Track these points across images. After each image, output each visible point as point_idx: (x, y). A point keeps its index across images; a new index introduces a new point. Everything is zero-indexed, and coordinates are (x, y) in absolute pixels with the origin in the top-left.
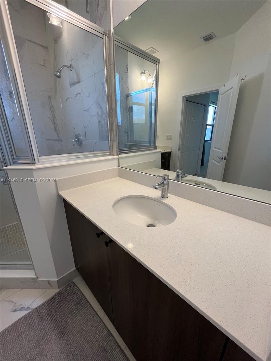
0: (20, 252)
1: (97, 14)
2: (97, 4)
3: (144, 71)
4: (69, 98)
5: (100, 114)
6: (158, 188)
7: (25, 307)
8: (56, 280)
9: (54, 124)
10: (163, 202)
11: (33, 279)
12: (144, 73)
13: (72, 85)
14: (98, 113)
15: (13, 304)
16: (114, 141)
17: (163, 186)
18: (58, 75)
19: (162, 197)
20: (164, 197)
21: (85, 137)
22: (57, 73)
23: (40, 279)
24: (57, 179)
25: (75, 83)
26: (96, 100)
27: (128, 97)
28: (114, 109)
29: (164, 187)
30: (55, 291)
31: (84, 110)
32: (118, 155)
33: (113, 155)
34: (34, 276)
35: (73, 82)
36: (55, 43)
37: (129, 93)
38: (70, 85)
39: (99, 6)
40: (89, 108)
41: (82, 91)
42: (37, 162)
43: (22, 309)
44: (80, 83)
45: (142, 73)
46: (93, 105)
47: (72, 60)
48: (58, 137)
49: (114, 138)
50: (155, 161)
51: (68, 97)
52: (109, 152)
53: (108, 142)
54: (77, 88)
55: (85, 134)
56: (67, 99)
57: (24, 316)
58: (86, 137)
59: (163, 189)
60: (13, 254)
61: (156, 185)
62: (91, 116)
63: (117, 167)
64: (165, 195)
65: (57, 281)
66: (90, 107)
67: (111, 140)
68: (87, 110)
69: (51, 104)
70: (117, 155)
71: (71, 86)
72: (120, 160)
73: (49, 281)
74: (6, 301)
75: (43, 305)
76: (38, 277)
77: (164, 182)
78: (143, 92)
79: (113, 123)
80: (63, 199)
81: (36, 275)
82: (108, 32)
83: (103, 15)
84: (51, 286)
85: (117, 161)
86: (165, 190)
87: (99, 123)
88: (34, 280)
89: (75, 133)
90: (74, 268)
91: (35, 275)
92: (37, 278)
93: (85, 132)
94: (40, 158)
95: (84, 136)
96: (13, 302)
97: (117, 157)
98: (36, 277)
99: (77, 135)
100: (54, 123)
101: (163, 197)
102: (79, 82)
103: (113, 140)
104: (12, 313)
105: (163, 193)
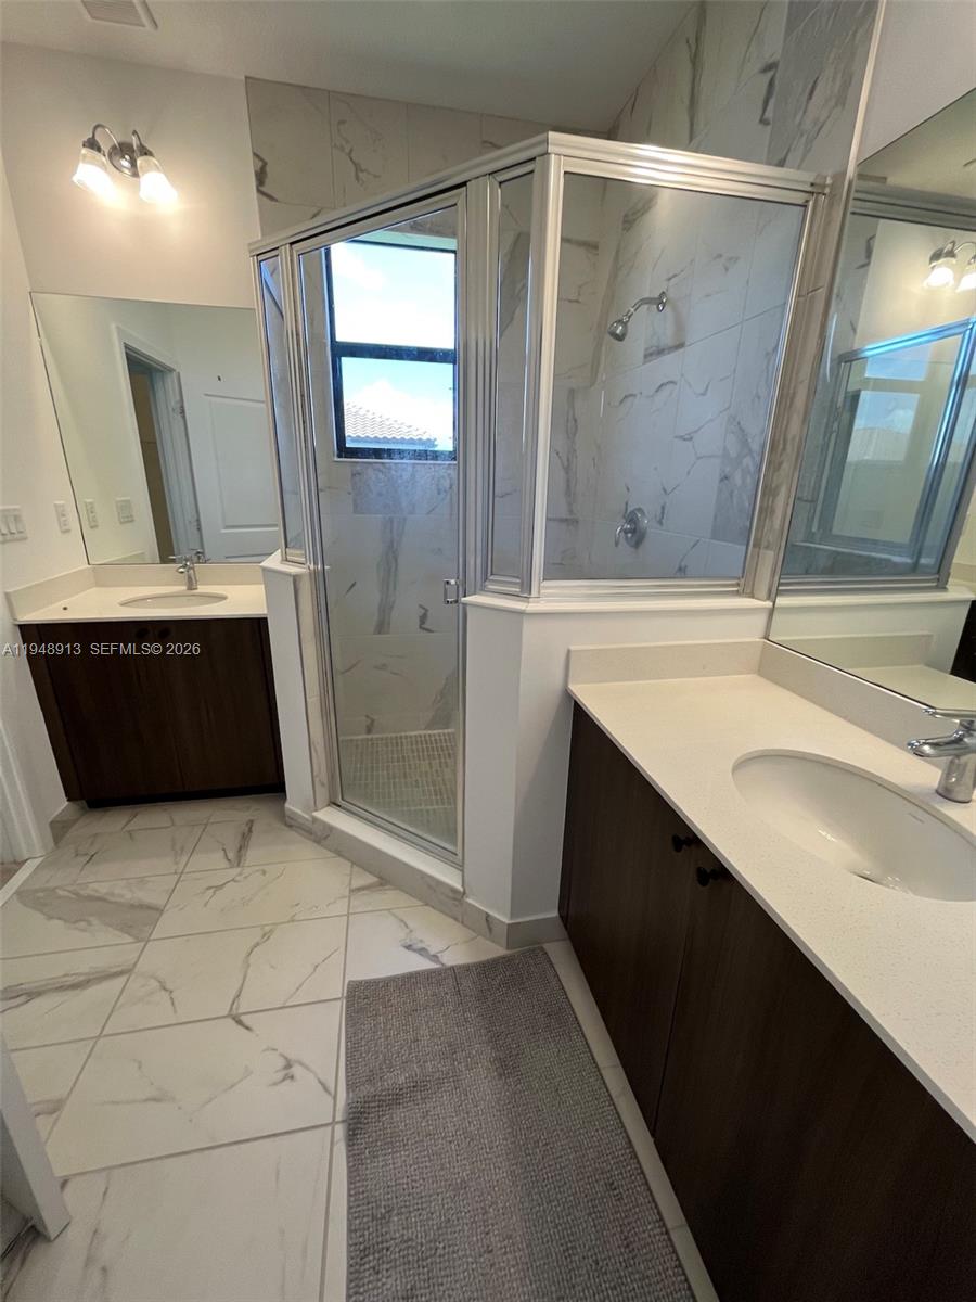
0: (428, 811)
1: (800, 124)
2: (808, 91)
3: (949, 247)
4: (631, 395)
5: (733, 453)
6: (928, 756)
7: (429, 949)
8: (506, 920)
9: (567, 473)
10: (939, 811)
11: (454, 890)
12: (951, 254)
13: (651, 354)
14: (725, 448)
15: (408, 930)
16: (767, 547)
17: (956, 752)
18: (618, 332)
19: (940, 791)
20: (952, 797)
21: (660, 523)
22: (617, 328)
23: (470, 901)
24: (572, 648)
25: (663, 350)
26: (727, 405)
27: (849, 364)
28: (794, 439)
29: (958, 756)
30: (498, 951)
31: (676, 437)
32: (773, 595)
33: (753, 597)
34: (459, 887)
35: (658, 347)
36: (627, 229)
37: (856, 347)
38: (646, 356)
39: (814, 98)
40: (696, 432)
41: (682, 375)
42: (534, 593)
43: (422, 952)
44: (681, 351)
45: (936, 256)
46: (712, 420)
47: (669, 279)
48: (571, 512)
49: (771, 539)
50: (930, 636)
51: (627, 394)
52: (738, 585)
53: (744, 547)
54: (668, 365)
55: (663, 513)
56: (626, 397)
57: (426, 971)
58: (664, 521)
59: (952, 762)
60: (413, 809)
61: (925, 744)
62: (699, 458)
63: (757, 639)
64: (957, 789)
65: (509, 925)
66: (699, 429)
67: (754, 546)
68: (687, 437)
69: (571, 414)
70: (768, 598)
71: (650, 358)
72: (776, 617)
73: (488, 915)
74: (394, 915)
75: (467, 968)
76: (467, 891)
77: (966, 740)
78: (929, 341)
79: (778, 488)
80: (575, 702)
81: (463, 886)
82: (832, 178)
83: (824, 123)
84: (490, 930)
85: (761, 620)
86: (964, 770)
87: (722, 480)
88: (458, 897)
89: (627, 504)
90: (555, 913)
91: (460, 881)
92: (464, 893)
93: (663, 508)
94: (546, 583)
95: (656, 516)
96: (407, 926)
97: (769, 604)
98: (462, 889)
99: (633, 512)
100: (567, 469)
101: (946, 793)
102: (681, 346)
103: (764, 543)
104: (404, 949)
105: (948, 774)
